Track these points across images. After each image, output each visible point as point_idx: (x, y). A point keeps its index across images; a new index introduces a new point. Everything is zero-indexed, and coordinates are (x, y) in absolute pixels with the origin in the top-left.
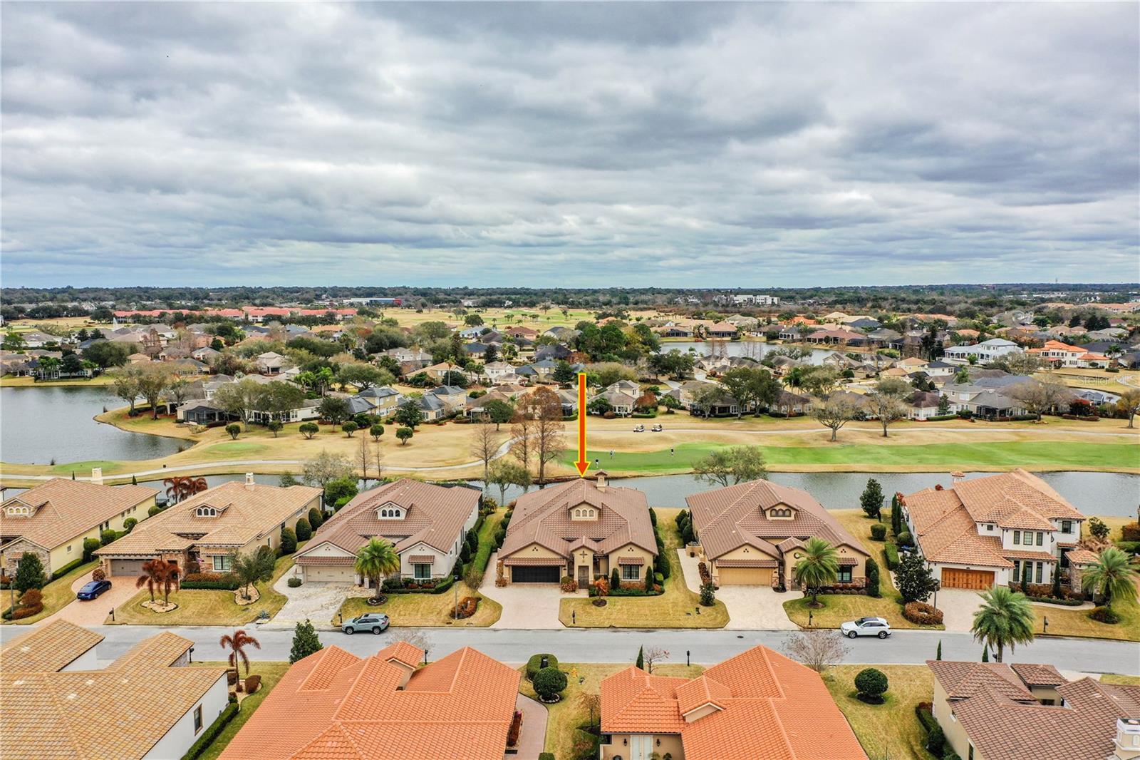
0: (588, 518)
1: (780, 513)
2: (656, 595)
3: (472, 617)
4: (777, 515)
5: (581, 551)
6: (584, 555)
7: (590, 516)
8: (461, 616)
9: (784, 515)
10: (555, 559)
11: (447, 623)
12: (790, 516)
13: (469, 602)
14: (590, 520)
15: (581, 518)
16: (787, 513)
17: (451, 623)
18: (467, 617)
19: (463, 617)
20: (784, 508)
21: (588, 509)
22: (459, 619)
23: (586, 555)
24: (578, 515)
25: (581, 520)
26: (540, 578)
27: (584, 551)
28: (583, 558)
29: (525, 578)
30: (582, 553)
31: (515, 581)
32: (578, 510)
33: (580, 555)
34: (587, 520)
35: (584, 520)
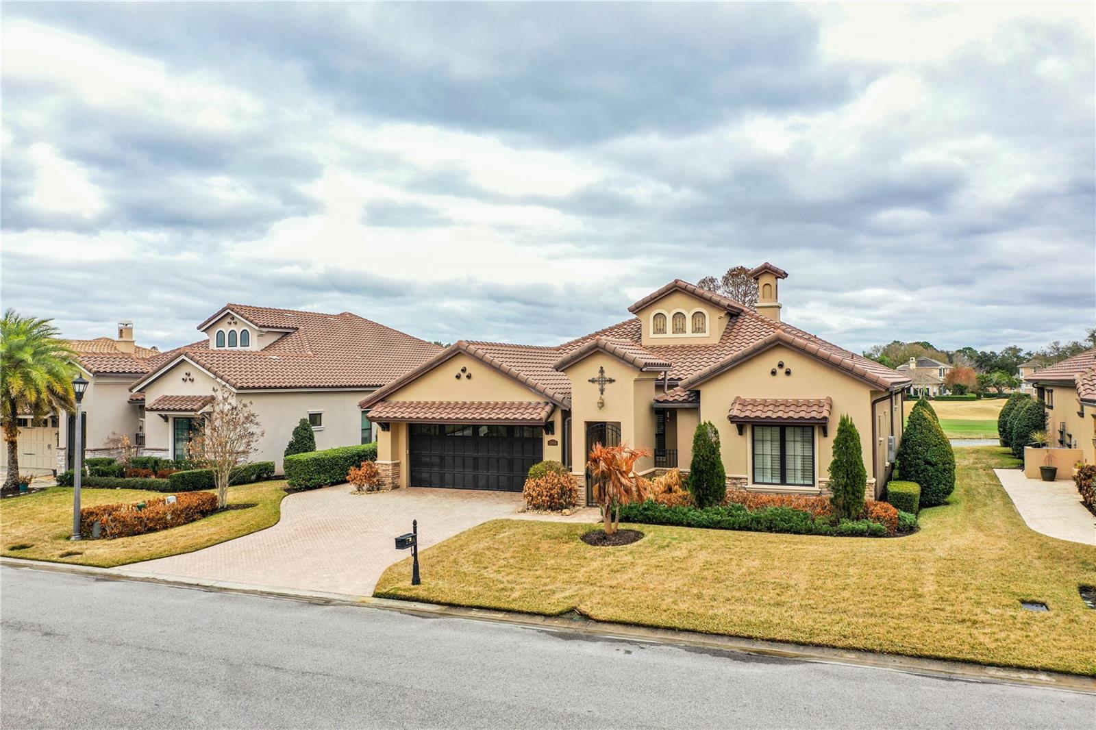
0: (689, 337)
2: (875, 534)
5: (591, 369)
6: (603, 381)
7: (696, 330)
14: (693, 343)
15: (671, 337)
19: (103, 538)
21: (688, 308)
22: (86, 538)
23: (611, 381)
24: (661, 330)
25: (672, 343)
26: (488, 476)
27: (602, 368)
28: (602, 391)
29: (446, 475)
30: (596, 375)
31: (417, 481)
32: (659, 314)
33: (591, 383)
34: (686, 343)
35: (679, 343)
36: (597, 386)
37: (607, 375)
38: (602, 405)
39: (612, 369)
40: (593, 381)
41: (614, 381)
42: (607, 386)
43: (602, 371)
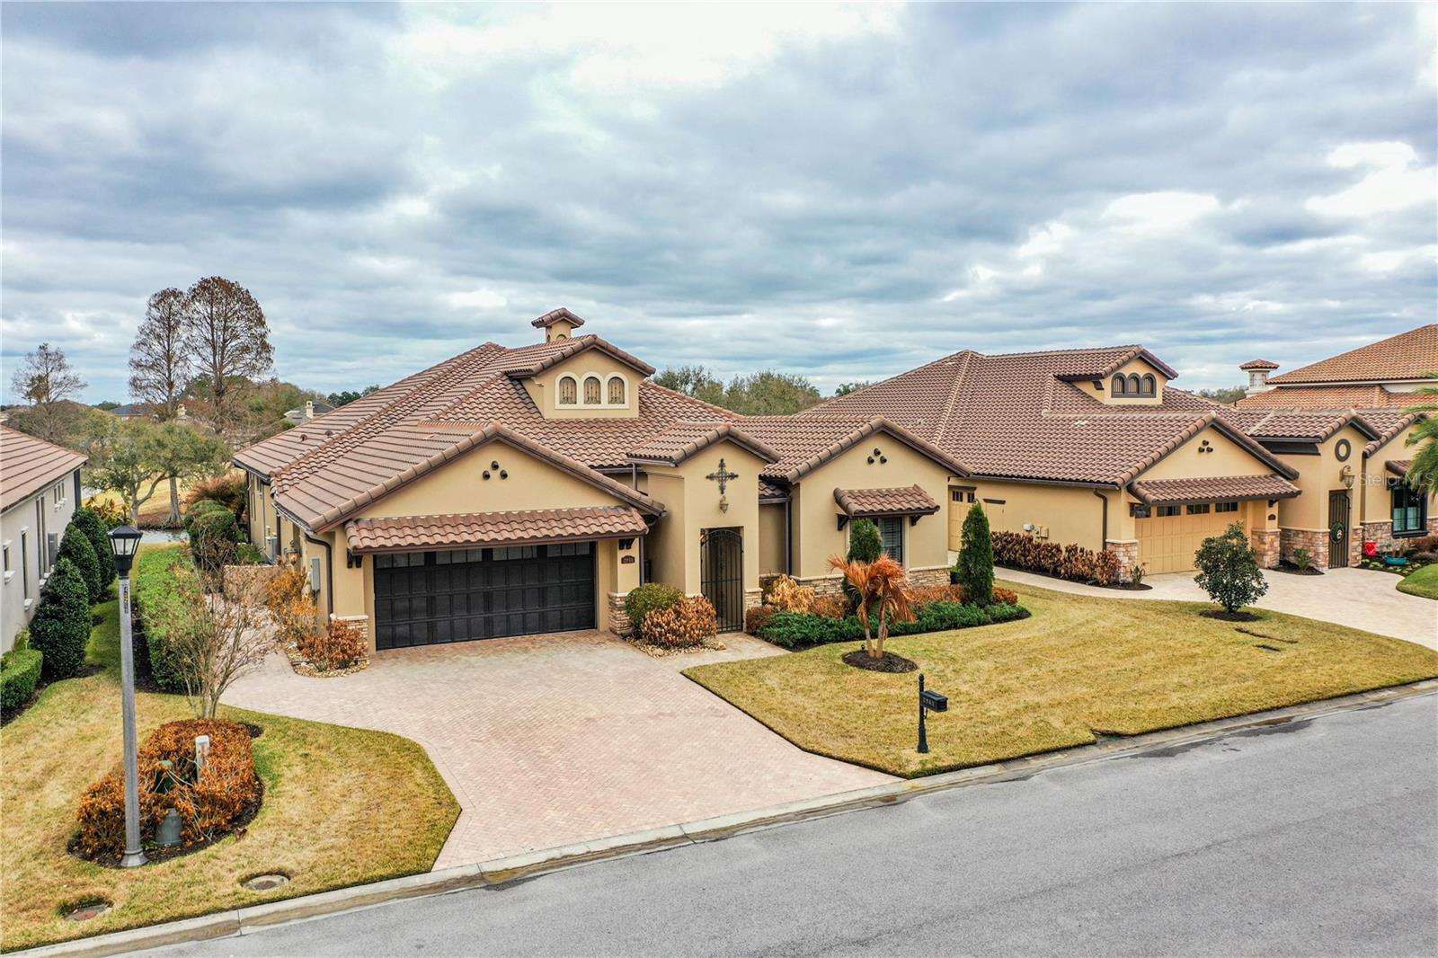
0: (605, 409)
1: (1132, 386)
3: (257, 832)
4: (1124, 392)
5: (710, 462)
6: (723, 477)
7: (613, 400)
8: (169, 836)
9: (1138, 393)
10: (594, 514)
11: (66, 910)
12: (1153, 393)
13: (202, 741)
14: (610, 416)
15: (582, 409)
16: (1146, 386)
17: (98, 902)
18: (219, 833)
19: (190, 842)
20: (1141, 370)
21: (605, 372)
22: (153, 855)
23: (733, 476)
24: (569, 399)
25: (582, 416)
26: (508, 616)
27: (722, 460)
28: (722, 489)
29: (438, 624)
30: (716, 470)
31: (389, 640)
32: (569, 378)
33: (708, 480)
34: (601, 416)
35: (592, 416)
36: (716, 484)
37: (729, 469)
38: (723, 507)
39: (735, 462)
40: (711, 477)
41: (737, 476)
42: (729, 483)
43: (722, 465)
